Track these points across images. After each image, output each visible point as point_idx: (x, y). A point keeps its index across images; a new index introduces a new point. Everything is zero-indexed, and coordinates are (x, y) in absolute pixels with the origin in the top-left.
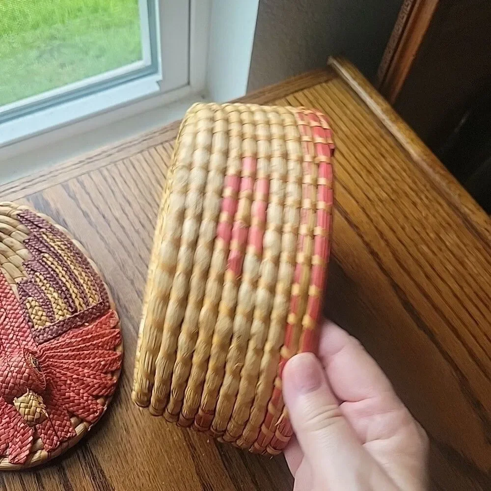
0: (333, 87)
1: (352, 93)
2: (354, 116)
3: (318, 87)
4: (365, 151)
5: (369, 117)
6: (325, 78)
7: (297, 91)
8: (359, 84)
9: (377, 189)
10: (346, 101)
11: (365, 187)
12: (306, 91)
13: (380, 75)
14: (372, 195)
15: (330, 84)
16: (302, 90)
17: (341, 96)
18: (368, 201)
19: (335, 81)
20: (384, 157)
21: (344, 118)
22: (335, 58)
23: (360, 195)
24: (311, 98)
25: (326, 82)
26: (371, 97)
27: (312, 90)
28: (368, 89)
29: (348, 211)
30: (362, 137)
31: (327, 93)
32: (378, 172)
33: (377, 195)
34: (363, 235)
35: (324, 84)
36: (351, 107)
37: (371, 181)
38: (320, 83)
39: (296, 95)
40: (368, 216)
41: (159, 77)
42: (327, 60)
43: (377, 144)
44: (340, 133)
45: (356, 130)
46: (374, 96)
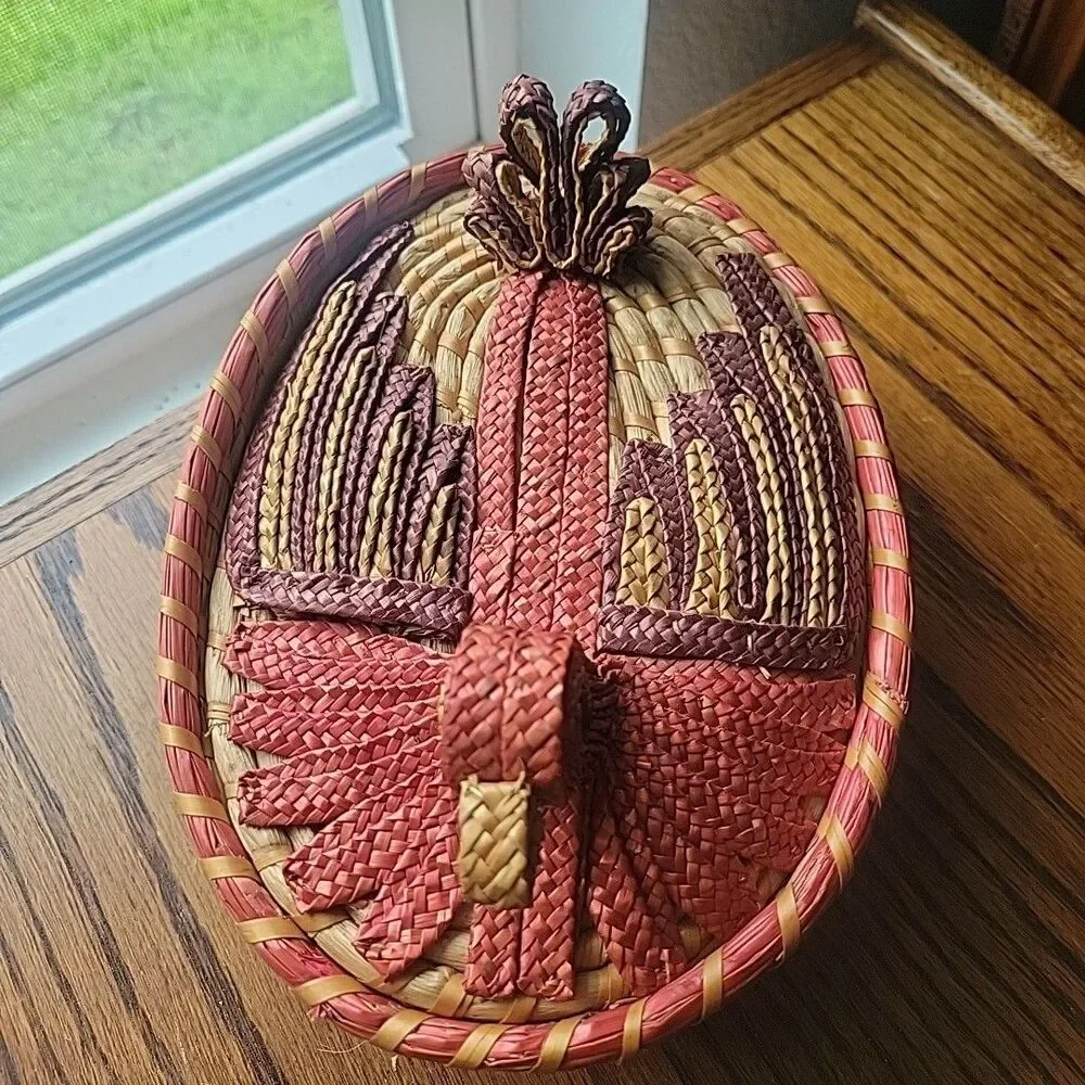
0: (883, 85)
1: (939, 94)
2: (958, 156)
3: (842, 92)
4: (1006, 250)
5: (1001, 154)
6: (857, 65)
7: (786, 113)
8: (956, 67)
9: (1063, 353)
10: (928, 120)
11: (1026, 352)
12: (811, 109)
13: (1012, 33)
14: (1051, 373)
15: (875, 78)
16: (801, 105)
17: (910, 107)
18: (1044, 392)
19: (886, 69)
20: (1062, 258)
21: (931, 167)
22: (877, 6)
23: (1019, 380)
24: (830, 125)
25: (862, 74)
26: (998, 98)
27: (826, 101)
28: (987, 78)
29: (993, 426)
30: (990, 212)
31: (870, 104)
32: (1058, 304)
33: (1064, 369)
34: (1050, 492)
35: (857, 82)
36: (943, 133)
37: (1041, 332)
38: (845, 80)
39: (786, 121)
40: (1051, 433)
41: (403, 132)
42: (854, 15)
43: (1036, 225)
44: (927, 207)
45: (968, 195)
46: (1006, 92)
